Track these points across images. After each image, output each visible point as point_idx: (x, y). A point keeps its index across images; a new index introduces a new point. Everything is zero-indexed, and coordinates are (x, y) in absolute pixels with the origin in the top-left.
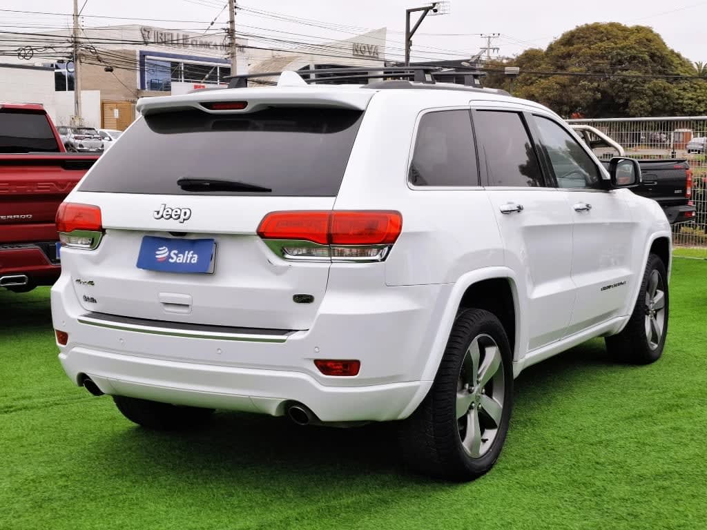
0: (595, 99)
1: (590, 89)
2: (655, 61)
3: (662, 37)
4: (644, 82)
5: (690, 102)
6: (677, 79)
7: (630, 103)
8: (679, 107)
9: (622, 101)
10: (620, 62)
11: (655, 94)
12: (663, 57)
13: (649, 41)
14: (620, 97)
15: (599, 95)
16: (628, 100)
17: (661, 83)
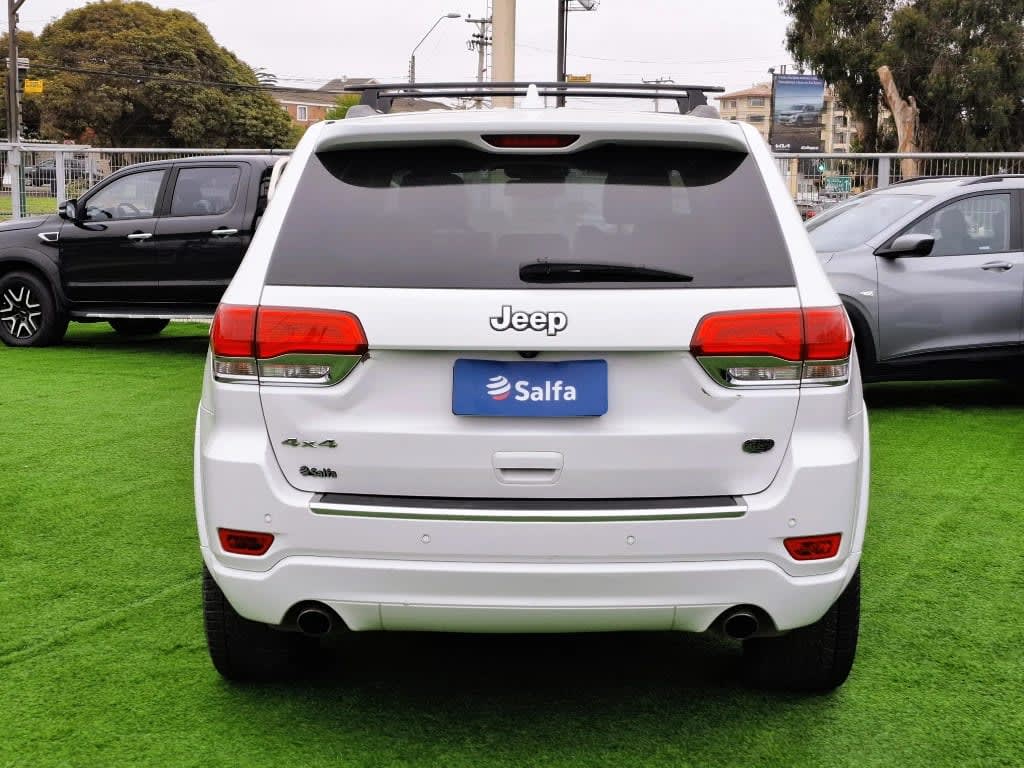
0: (124, 112)
1: (117, 98)
2: (204, 62)
3: (209, 29)
4: (193, 91)
5: (254, 122)
6: (235, 89)
7: (175, 121)
8: (240, 129)
9: (163, 117)
10: (156, 60)
11: (208, 108)
12: (215, 58)
13: (194, 32)
14: (161, 111)
15: (130, 107)
16: (172, 115)
17: (214, 93)
